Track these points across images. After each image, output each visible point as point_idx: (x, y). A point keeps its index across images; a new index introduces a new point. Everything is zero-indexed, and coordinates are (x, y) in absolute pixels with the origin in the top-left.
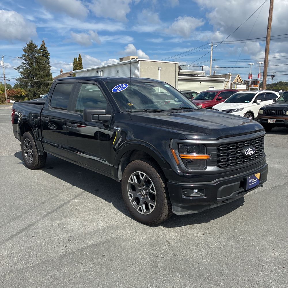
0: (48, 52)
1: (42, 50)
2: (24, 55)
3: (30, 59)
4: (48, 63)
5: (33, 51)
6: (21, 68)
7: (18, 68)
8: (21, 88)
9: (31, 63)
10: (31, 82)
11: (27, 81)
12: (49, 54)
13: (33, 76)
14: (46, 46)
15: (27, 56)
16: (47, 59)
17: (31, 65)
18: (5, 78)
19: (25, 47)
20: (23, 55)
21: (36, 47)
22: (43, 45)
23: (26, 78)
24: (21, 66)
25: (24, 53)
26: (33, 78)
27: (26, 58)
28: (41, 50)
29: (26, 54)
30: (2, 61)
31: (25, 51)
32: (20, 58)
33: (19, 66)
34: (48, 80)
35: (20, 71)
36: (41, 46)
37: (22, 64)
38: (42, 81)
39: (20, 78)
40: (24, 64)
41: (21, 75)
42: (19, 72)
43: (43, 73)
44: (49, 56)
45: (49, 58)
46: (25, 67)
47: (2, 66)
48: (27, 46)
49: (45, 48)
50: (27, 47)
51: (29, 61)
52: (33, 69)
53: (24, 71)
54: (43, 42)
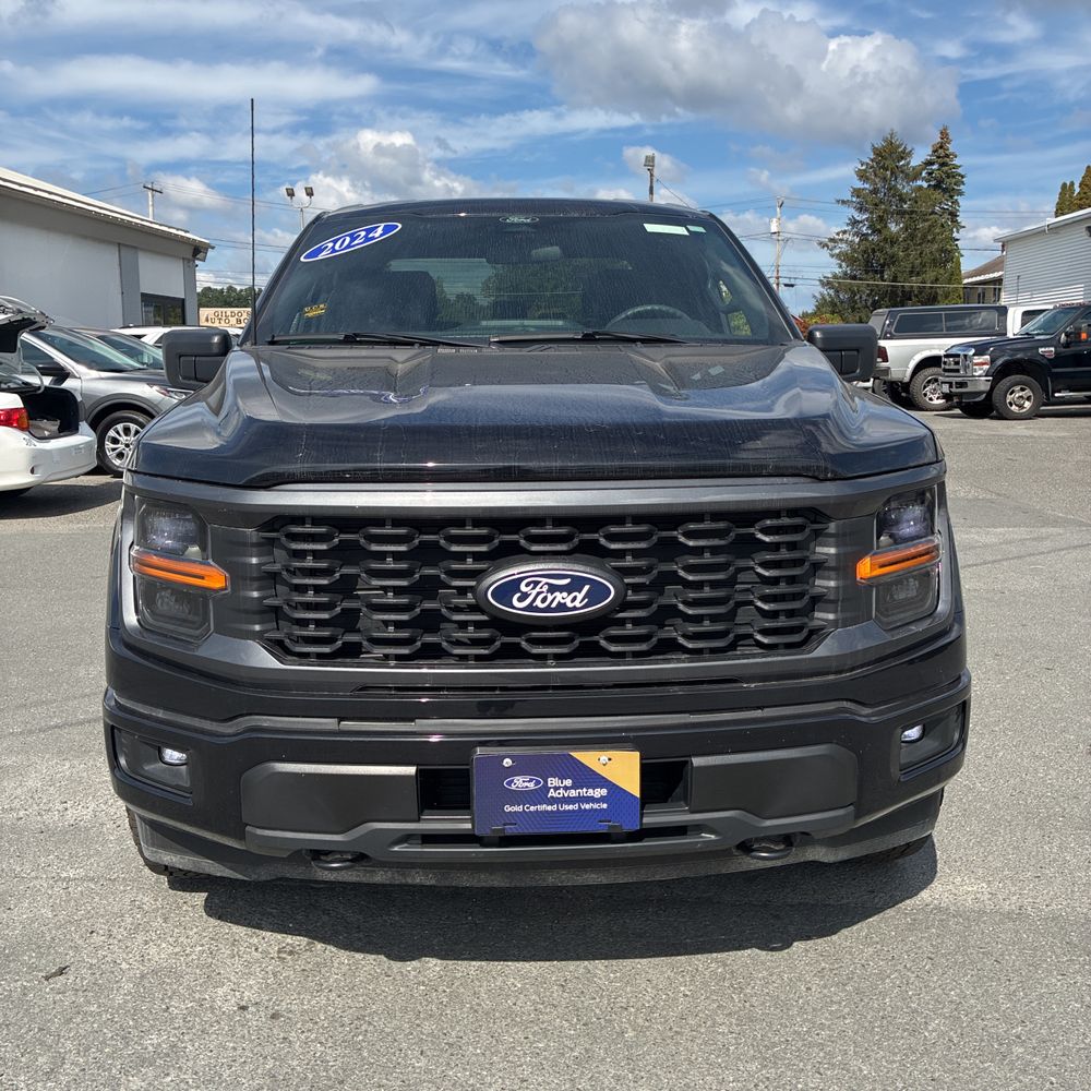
0: (960, 171)
1: (935, 167)
2: (857, 192)
3: (876, 205)
4: (954, 215)
5: (892, 173)
6: (841, 240)
7: (832, 240)
8: (833, 313)
9: (881, 219)
10: (872, 290)
11: (858, 287)
12: (963, 177)
13: (883, 266)
14: (951, 148)
15: (871, 192)
16: (951, 197)
17: (878, 226)
18: (778, 278)
19: (868, 161)
20: (854, 189)
21: (905, 155)
22: (941, 147)
23: (854, 278)
24: (845, 232)
25: (859, 185)
26: (882, 272)
27: (863, 201)
28: (932, 164)
29: (867, 186)
30: (775, 220)
31: (862, 175)
32: (843, 202)
33: (838, 234)
34: (937, 280)
35: (837, 251)
36: (934, 151)
37: (848, 224)
38: (914, 283)
39: (835, 276)
40: (854, 223)
41: (841, 267)
42: (832, 256)
43: (921, 253)
44: (962, 187)
45: (960, 193)
46: (856, 234)
47: (775, 237)
48: (872, 157)
49: (947, 156)
50: (872, 160)
51: (871, 213)
52: (885, 240)
53: (854, 250)
54: (944, 134)
